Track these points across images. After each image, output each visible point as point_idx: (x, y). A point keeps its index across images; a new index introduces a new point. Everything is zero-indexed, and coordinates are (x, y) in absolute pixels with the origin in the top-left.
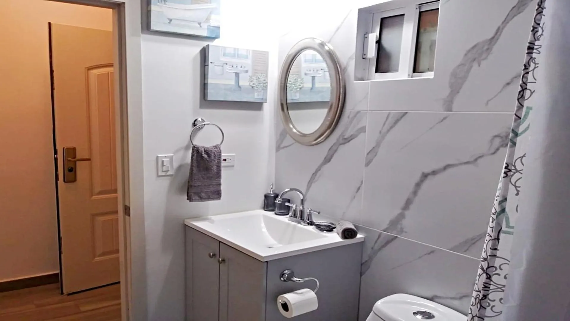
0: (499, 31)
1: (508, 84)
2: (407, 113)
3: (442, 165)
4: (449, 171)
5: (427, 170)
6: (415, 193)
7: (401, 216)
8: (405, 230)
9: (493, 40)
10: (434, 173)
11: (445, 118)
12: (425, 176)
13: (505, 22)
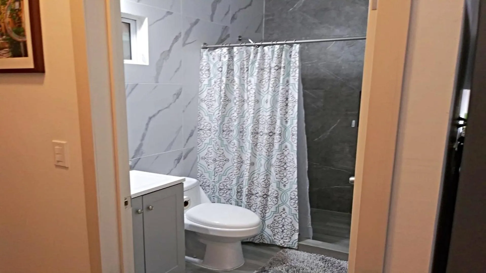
0: (171, 47)
1: (176, 71)
2: (137, 84)
3: (156, 111)
4: (161, 113)
5: (151, 115)
6: (146, 129)
7: (141, 145)
8: (144, 152)
9: (169, 51)
10: (154, 116)
11: (155, 87)
12: (150, 118)
13: (173, 44)
